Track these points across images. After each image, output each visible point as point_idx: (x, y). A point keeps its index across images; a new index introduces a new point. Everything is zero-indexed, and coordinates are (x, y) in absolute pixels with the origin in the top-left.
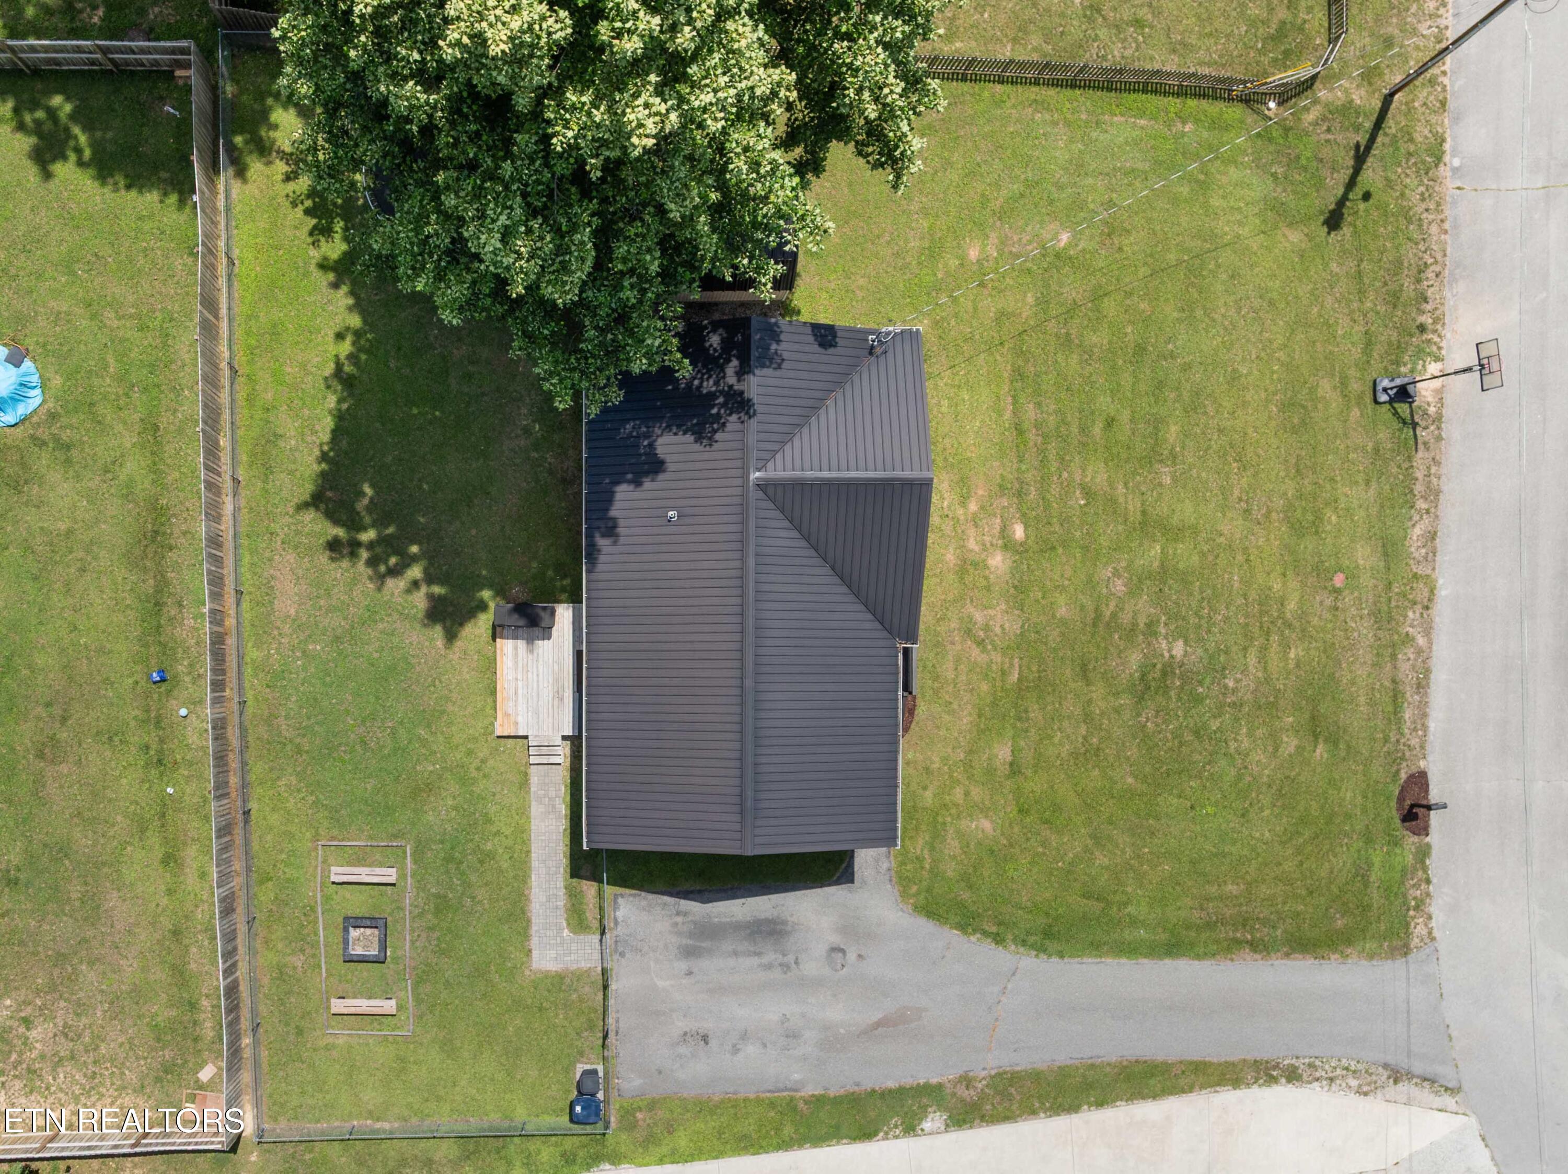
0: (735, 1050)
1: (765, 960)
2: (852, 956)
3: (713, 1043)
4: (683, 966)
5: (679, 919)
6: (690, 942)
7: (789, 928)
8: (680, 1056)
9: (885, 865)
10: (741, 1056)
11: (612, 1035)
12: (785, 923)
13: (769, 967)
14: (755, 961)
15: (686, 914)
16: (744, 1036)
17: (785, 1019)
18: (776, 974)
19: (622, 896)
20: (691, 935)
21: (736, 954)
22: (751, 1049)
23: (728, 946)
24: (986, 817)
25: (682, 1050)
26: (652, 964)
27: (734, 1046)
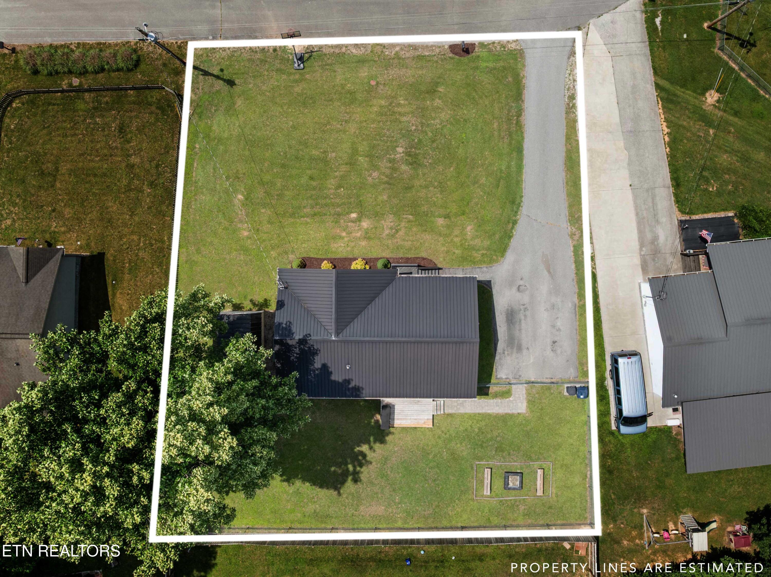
0: (559, 330)
1: (523, 318)
2: (521, 283)
3: (556, 339)
4: (525, 351)
5: (506, 353)
6: (515, 349)
7: (510, 308)
8: (561, 352)
9: (485, 269)
10: (561, 328)
11: (553, 380)
12: (508, 310)
13: (525, 316)
14: (523, 321)
15: (504, 350)
16: (553, 326)
17: (546, 310)
18: (528, 313)
19: (496, 376)
20: (512, 348)
21: (520, 330)
22: (559, 324)
23: (517, 333)
24: (466, 228)
25: (559, 351)
26: (524, 364)
27: (557, 331)
